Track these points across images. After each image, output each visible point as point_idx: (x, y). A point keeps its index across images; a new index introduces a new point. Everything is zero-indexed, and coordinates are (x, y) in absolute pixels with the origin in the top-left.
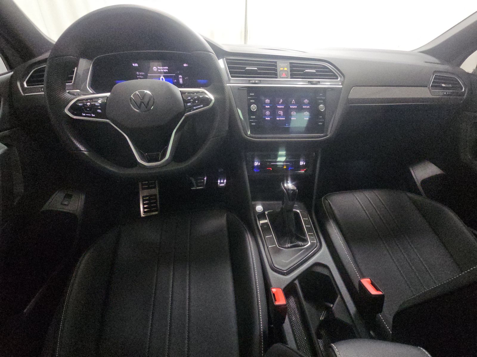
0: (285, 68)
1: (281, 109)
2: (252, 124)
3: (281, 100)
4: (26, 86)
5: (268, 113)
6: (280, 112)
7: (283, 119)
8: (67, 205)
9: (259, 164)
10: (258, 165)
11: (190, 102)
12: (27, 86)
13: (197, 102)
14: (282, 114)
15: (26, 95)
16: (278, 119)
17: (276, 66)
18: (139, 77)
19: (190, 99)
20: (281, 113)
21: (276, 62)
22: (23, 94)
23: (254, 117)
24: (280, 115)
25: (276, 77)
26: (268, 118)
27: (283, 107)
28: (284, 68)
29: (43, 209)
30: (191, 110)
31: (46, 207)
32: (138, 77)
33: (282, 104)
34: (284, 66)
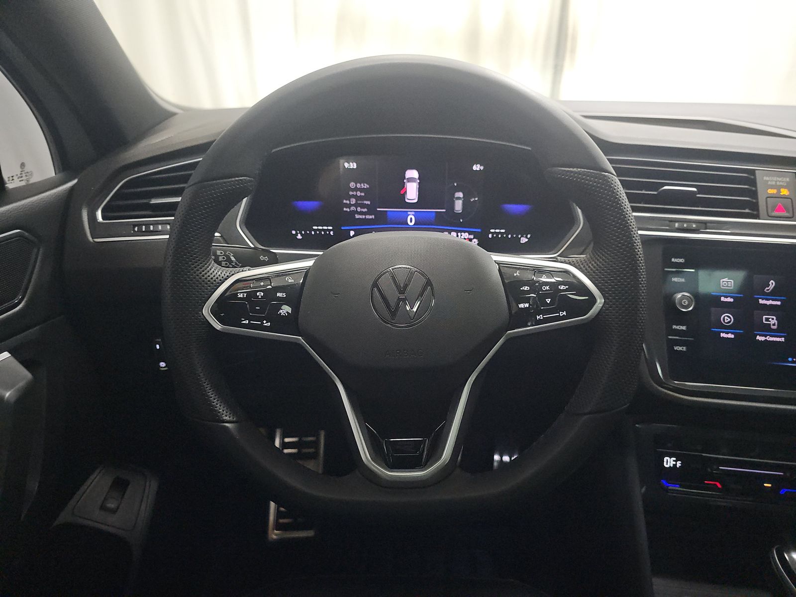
0: (782, 190)
1: (770, 309)
2: (676, 348)
3: (772, 283)
4: (100, 218)
5: (727, 318)
6: (767, 320)
7: (778, 339)
8: (114, 511)
9: (679, 464)
10: (675, 465)
11: (526, 300)
12: (103, 218)
13: (548, 301)
14: (774, 325)
15: (97, 240)
16: (760, 338)
17: (753, 183)
18: (354, 193)
19: (528, 292)
20: (772, 322)
21: (752, 172)
22: (90, 239)
23: (684, 328)
24: (767, 329)
25: (755, 213)
26: (727, 333)
27: (779, 303)
28: (779, 188)
29: (56, 523)
30: (529, 324)
31: (64, 517)
32: (351, 193)
33: (773, 295)
34: (778, 183)
